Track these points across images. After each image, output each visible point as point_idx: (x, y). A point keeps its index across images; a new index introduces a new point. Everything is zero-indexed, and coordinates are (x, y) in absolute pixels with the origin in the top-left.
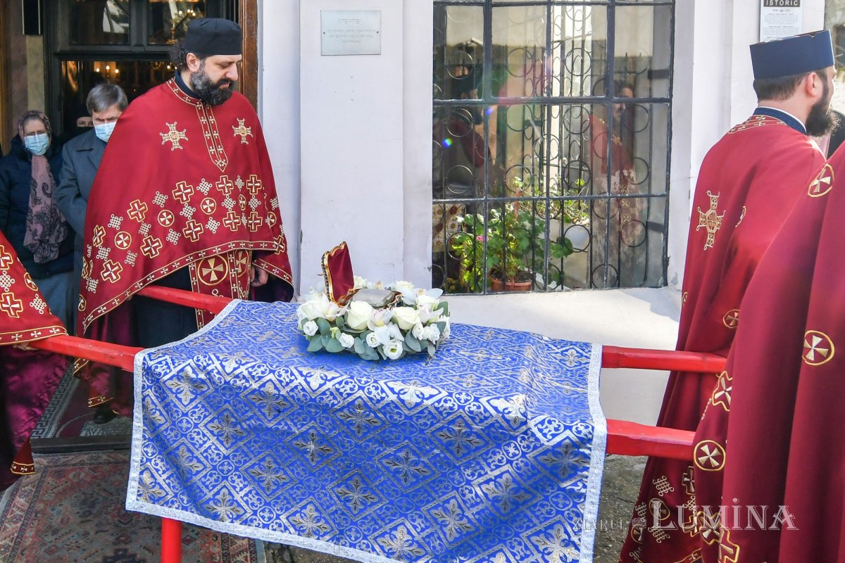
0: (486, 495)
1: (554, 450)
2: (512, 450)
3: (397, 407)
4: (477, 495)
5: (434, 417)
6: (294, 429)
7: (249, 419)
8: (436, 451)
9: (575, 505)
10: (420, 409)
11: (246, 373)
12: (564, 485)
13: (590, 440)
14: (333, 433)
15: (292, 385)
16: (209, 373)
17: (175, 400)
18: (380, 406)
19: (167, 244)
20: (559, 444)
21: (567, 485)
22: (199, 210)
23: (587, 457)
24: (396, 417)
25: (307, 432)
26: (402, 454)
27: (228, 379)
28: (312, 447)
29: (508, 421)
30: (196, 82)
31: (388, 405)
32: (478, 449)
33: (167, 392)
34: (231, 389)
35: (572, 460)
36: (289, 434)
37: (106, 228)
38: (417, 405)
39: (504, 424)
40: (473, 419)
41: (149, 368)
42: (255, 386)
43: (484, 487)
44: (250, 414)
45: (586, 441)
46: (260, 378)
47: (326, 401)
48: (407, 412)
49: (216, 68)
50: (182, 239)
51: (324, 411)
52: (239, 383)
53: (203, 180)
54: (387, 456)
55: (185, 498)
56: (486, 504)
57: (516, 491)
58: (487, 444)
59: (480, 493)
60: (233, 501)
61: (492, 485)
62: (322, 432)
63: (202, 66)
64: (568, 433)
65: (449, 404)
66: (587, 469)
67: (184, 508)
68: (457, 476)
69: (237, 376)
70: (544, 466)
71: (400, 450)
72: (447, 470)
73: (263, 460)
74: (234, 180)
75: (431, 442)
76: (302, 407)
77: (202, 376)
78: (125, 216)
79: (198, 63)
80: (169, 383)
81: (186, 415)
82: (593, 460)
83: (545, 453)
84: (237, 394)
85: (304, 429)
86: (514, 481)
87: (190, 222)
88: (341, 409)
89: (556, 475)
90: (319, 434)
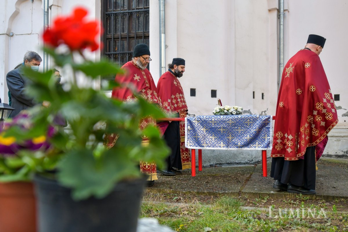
0: (254, 131)
1: (265, 120)
2: (258, 122)
3: (237, 119)
4: (252, 132)
5: (244, 119)
6: (218, 127)
7: (209, 126)
8: (245, 126)
9: (268, 130)
10: (241, 118)
11: (208, 118)
12: (266, 127)
13: (270, 118)
14: (226, 126)
15: (217, 118)
16: (201, 119)
17: (194, 125)
18: (234, 119)
19: (175, 107)
20: (265, 119)
21: (267, 127)
22: (181, 100)
23: (270, 121)
24: (237, 121)
25: (221, 127)
26: (239, 128)
27: (205, 119)
28: (222, 130)
29: (257, 118)
30: (176, 71)
31: (236, 118)
32: (252, 124)
33: (193, 123)
34: (205, 121)
35: (267, 122)
36: (217, 128)
37: (168, 102)
38: (241, 117)
39: (256, 118)
40: (251, 118)
41: (188, 119)
42: (210, 119)
43: (254, 130)
44: (209, 125)
45: (269, 118)
46: (211, 118)
47: (224, 120)
48: (239, 119)
49: (181, 68)
50: (177, 106)
51: (224, 122)
52: (207, 120)
53: (173, 95)
54: (236, 129)
55: (197, 144)
56: (254, 133)
57: (259, 129)
58: (253, 122)
59: (253, 131)
60: (206, 143)
61: (255, 129)
62: (223, 126)
63: (178, 68)
64: (267, 117)
65: (246, 117)
66: (270, 123)
67: (197, 146)
68: (248, 130)
69: (206, 118)
70: (263, 123)
71: (238, 127)
72: (247, 129)
73: (212, 134)
74: (180, 94)
75: (244, 124)
76: (219, 122)
77: (199, 119)
78: (175, 96)
79: (176, 67)
80: (193, 121)
81: (197, 127)
82: (271, 121)
83: (263, 121)
84: (207, 122)
85: (220, 126)
86: (259, 127)
87: (180, 102)
88: (227, 121)
89: (265, 125)
90: (223, 127)
